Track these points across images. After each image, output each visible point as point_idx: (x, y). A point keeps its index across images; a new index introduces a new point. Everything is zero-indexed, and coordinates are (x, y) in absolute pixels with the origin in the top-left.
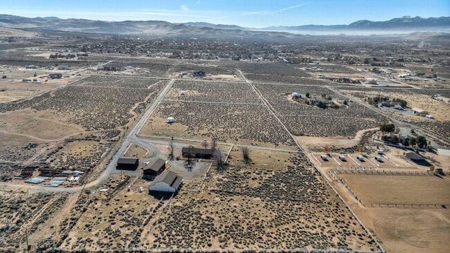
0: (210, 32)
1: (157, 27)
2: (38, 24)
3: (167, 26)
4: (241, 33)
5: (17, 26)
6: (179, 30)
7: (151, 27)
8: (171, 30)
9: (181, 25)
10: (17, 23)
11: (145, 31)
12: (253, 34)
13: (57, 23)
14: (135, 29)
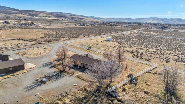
0: (181, 22)
6: (164, 21)
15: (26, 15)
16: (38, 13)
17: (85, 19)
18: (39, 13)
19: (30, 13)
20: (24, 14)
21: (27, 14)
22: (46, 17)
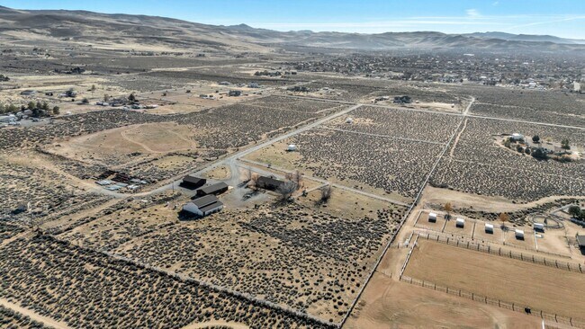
0: (499, 46)
1: (425, 40)
2: (286, 38)
3: (437, 38)
4: (552, 47)
5: (263, 41)
6: (453, 44)
7: (416, 40)
8: (442, 44)
9: (458, 37)
10: (265, 38)
11: (407, 46)
12: (574, 48)
13: (306, 38)
14: (396, 42)
15: (42, 34)
16: (80, 28)
17: (223, 45)
18: (82, 25)
19: (54, 26)
20: (37, 30)
21: (44, 31)
22: (108, 39)
